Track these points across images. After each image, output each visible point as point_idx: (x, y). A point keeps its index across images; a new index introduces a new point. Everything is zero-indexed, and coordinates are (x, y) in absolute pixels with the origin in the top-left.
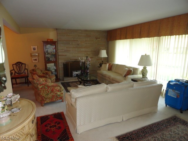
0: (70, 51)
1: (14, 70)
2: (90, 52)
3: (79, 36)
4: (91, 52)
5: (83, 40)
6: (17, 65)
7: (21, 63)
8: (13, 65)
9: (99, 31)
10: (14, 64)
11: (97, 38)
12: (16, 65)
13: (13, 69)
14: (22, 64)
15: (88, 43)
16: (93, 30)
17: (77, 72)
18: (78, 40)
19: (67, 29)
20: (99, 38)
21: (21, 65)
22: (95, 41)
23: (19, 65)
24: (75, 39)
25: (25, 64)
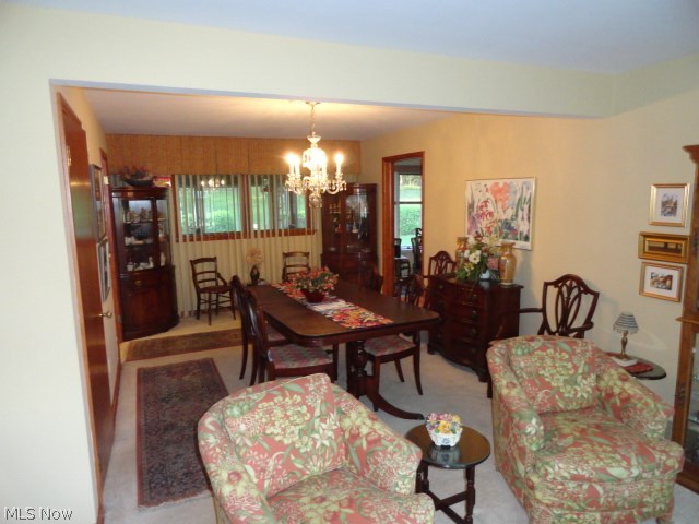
1: (543, 310)
6: (560, 288)
7: (580, 282)
8: (547, 284)
10: (551, 284)
12: (557, 289)
13: (540, 306)
14: (583, 288)
21: (578, 296)
23: (570, 290)
25: (596, 295)
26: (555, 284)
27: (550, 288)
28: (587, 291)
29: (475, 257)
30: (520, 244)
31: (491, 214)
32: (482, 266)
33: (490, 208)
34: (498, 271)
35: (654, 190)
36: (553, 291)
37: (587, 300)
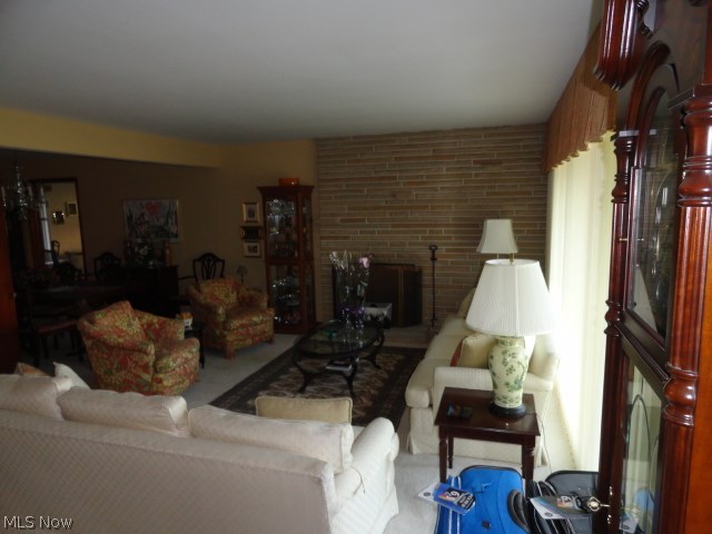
0: (363, 220)
2: (448, 225)
3: (401, 159)
4: (455, 225)
5: (417, 177)
7: (214, 256)
8: (194, 261)
9: (496, 128)
10: (197, 260)
11: (484, 164)
12: (201, 263)
14: (216, 259)
15: (442, 188)
16: (467, 129)
17: (373, 306)
18: (394, 178)
19: (354, 137)
20: (498, 163)
21: (214, 264)
22: (476, 175)
23: (209, 260)
24: (382, 175)
25: (223, 261)
26: (199, 260)
27: (197, 263)
28: (218, 260)
29: (144, 251)
30: (173, 240)
31: (148, 222)
32: (150, 256)
33: (146, 218)
34: (163, 258)
35: (244, 206)
36: (199, 265)
37: (219, 265)
